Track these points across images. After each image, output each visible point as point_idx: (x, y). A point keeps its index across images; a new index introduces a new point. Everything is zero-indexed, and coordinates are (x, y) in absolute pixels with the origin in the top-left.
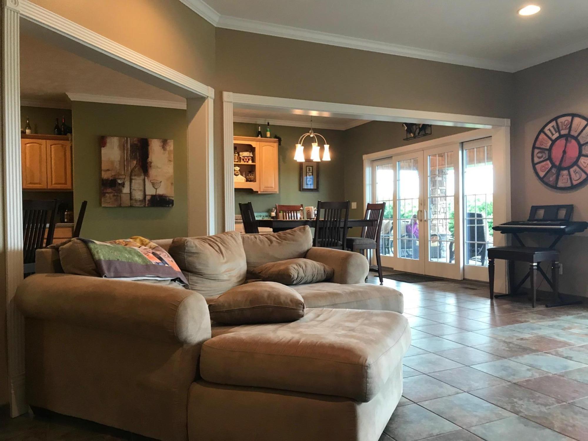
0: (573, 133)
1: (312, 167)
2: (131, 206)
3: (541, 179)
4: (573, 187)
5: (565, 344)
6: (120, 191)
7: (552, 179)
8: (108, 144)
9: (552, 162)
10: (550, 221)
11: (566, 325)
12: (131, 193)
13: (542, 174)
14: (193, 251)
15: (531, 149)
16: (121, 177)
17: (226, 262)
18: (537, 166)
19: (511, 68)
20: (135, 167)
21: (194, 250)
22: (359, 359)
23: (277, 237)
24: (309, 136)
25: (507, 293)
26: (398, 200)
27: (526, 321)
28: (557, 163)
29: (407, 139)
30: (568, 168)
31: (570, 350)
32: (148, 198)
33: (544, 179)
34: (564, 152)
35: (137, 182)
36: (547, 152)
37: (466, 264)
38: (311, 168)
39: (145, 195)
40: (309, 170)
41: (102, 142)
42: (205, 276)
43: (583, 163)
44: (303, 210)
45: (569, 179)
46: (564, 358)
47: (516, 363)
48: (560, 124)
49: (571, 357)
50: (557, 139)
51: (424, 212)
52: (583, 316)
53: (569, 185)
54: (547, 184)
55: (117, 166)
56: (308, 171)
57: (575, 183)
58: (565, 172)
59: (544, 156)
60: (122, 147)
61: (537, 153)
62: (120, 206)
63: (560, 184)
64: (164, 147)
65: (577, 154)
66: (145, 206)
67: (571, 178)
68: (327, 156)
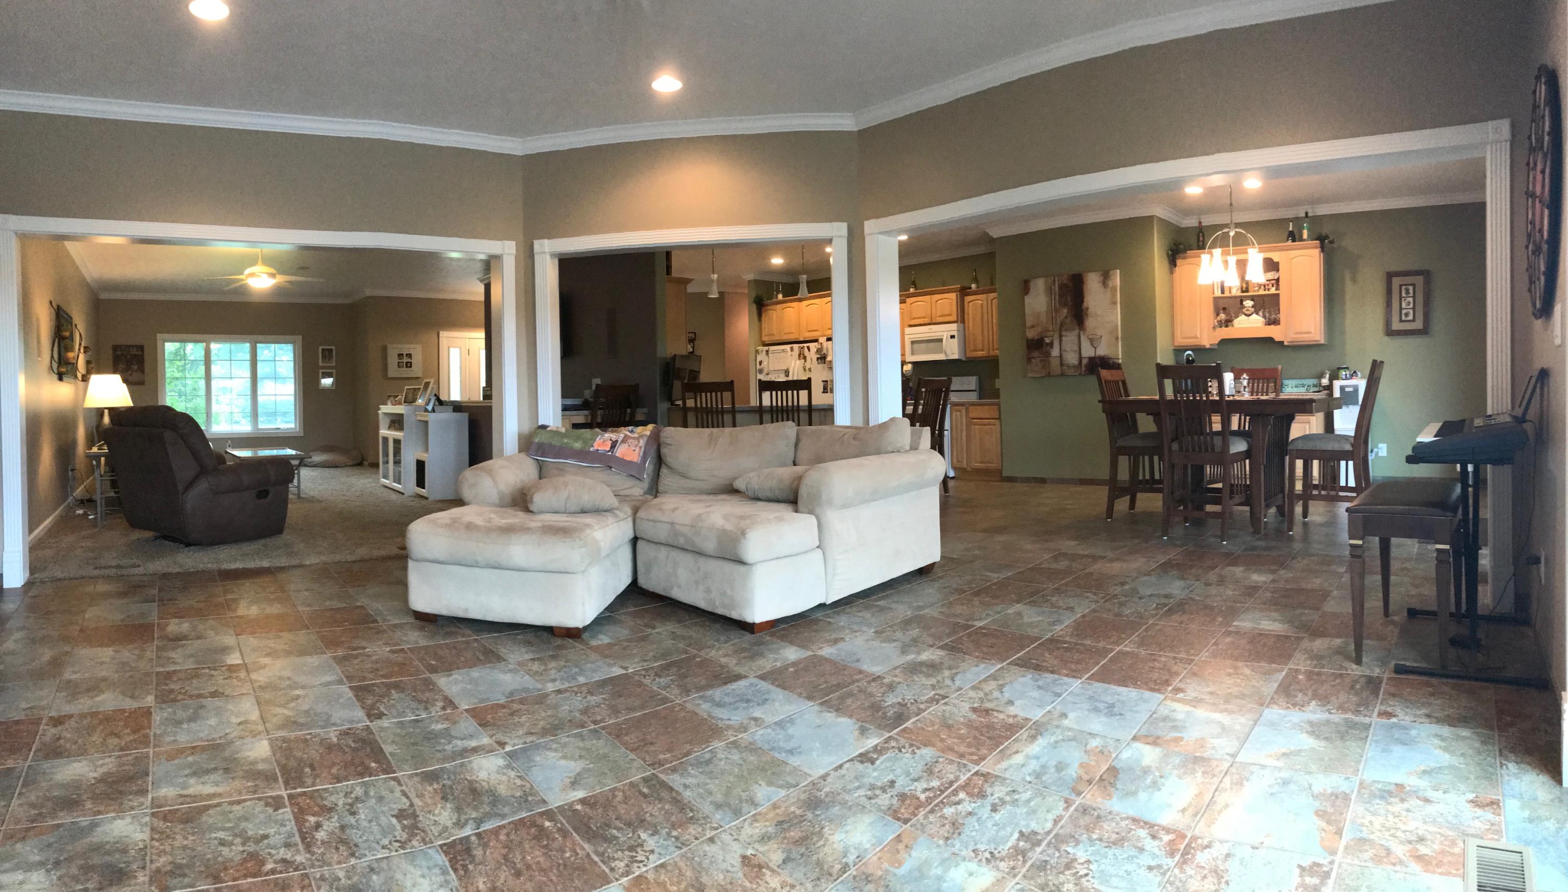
1: (1414, 285)
2: (1062, 375)
6: (1048, 354)
8: (1031, 290)
12: (1061, 356)
16: (1049, 334)
20: (1066, 317)
32: (1085, 362)
35: (1070, 339)
38: (1411, 288)
39: (1081, 358)
40: (1407, 292)
41: (1025, 287)
55: (1043, 318)
56: (1404, 295)
60: (1049, 291)
62: (1049, 375)
64: (1105, 284)
66: (1080, 374)
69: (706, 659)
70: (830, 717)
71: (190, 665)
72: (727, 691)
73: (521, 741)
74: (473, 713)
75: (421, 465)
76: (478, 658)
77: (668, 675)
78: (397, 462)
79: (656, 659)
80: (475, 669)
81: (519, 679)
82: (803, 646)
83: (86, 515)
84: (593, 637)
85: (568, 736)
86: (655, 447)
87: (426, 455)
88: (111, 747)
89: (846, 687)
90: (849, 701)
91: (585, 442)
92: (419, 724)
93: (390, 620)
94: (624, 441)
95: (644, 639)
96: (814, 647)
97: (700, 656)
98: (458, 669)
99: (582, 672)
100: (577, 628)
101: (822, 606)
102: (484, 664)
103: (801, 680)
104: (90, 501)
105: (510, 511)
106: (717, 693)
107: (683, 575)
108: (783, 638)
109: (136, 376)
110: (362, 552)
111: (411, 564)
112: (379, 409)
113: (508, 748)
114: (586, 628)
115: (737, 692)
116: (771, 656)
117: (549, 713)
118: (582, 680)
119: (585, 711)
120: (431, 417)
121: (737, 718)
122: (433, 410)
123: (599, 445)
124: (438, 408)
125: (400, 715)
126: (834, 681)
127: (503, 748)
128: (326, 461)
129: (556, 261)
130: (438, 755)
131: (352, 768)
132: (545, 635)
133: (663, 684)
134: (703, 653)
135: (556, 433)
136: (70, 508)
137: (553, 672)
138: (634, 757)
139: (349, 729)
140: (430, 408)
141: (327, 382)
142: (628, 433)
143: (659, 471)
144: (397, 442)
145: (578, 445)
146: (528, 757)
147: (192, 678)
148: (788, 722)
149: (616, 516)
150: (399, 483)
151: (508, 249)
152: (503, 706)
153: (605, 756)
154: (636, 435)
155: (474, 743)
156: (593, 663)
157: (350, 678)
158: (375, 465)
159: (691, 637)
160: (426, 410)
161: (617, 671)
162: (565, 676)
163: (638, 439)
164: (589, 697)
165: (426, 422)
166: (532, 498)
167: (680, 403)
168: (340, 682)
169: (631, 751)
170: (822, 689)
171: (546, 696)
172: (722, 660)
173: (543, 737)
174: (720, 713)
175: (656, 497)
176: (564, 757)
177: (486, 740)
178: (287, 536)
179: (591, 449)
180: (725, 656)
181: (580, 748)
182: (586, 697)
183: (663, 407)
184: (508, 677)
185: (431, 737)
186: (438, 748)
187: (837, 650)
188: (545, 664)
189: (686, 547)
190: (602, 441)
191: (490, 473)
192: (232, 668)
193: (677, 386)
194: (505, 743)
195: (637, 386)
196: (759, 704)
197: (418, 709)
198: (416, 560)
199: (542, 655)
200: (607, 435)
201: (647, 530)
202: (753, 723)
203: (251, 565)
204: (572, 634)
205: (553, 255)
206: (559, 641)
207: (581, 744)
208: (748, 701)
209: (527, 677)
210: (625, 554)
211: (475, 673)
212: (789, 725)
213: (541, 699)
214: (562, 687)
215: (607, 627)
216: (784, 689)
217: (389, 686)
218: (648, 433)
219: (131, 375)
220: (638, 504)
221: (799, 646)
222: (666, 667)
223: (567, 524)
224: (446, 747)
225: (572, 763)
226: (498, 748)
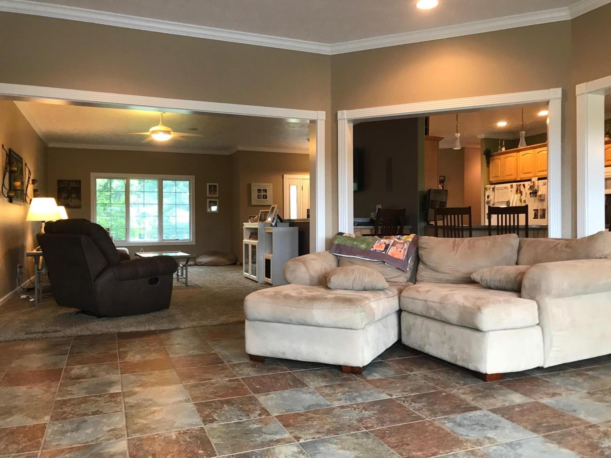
69: (450, 395)
70: (553, 446)
71: (82, 394)
72: (467, 417)
73: (311, 437)
74: (280, 418)
75: (268, 262)
76: (289, 384)
77: (421, 402)
78: (254, 262)
79: (412, 391)
80: (286, 391)
81: (315, 398)
82: (525, 394)
83: (28, 298)
84: (370, 374)
85: (347, 435)
86: (414, 250)
87: (271, 256)
88: (11, 450)
89: (566, 428)
90: (570, 438)
91: (368, 244)
92: (241, 425)
93: (232, 362)
94: (393, 245)
95: (405, 377)
96: (536, 397)
97: (445, 392)
98: (275, 391)
99: (361, 395)
100: (359, 368)
101: (539, 369)
102: (293, 388)
103: (526, 417)
104: (33, 289)
105: (316, 288)
106: (458, 417)
107: (433, 337)
108: (509, 387)
109: (74, 202)
110: (223, 319)
111: (247, 323)
112: (243, 225)
113: (302, 441)
114: (365, 368)
115: (474, 418)
116: (501, 398)
117: (334, 420)
118: (360, 400)
119: (360, 420)
120: (274, 230)
121: (473, 435)
122: (276, 225)
123: (377, 247)
124: (279, 224)
125: (227, 419)
126: (554, 422)
127: (298, 441)
128: (211, 262)
129: (352, 125)
130: (251, 444)
131: (184, 454)
132: (336, 371)
133: (417, 408)
134: (447, 390)
135: (349, 238)
136: (17, 295)
137: (340, 394)
138: (394, 452)
139: (188, 430)
140: (273, 224)
141: (214, 208)
142: (397, 240)
143: (417, 266)
144: (254, 247)
145: (363, 246)
146: (316, 447)
147: (82, 403)
148: (517, 445)
149: (387, 294)
150: (255, 275)
151: (321, 116)
152: (301, 415)
153: (372, 450)
154: (402, 241)
155: (278, 437)
156: (368, 390)
157: (194, 398)
158: (241, 264)
159: (438, 379)
160: (272, 226)
161: (384, 396)
162: (348, 397)
163: (403, 244)
164: (363, 412)
165: (271, 233)
166: (330, 279)
167: (432, 223)
168: (187, 401)
169: (392, 448)
170: (544, 427)
171: (333, 409)
172: (461, 396)
173: (327, 435)
174: (461, 431)
175: (415, 283)
176: (343, 448)
177: (287, 435)
178: (172, 310)
179: (372, 249)
180: (463, 394)
181: (355, 444)
182: (361, 412)
183: (421, 225)
184: (307, 397)
185: (248, 433)
186: (251, 440)
187: (556, 401)
188: (334, 390)
189: (436, 317)
190: (379, 244)
191: (304, 263)
192: (113, 396)
193: (431, 212)
194: (300, 438)
195: (404, 210)
196: (491, 429)
197: (241, 416)
198: (251, 320)
199: (333, 384)
200: (383, 241)
201: (409, 305)
202: (487, 440)
203: (142, 329)
204: (356, 371)
205: (349, 121)
206: (345, 376)
207: (356, 441)
208: (483, 425)
209: (321, 397)
210: (393, 319)
211: (286, 393)
212: (517, 447)
213: (329, 411)
214: (345, 404)
215: (379, 369)
216: (513, 421)
217: (222, 402)
218: (410, 240)
219: (71, 201)
220: (402, 287)
221: (522, 394)
222: (420, 397)
223: (354, 296)
224: (257, 439)
225: (348, 452)
226: (295, 441)
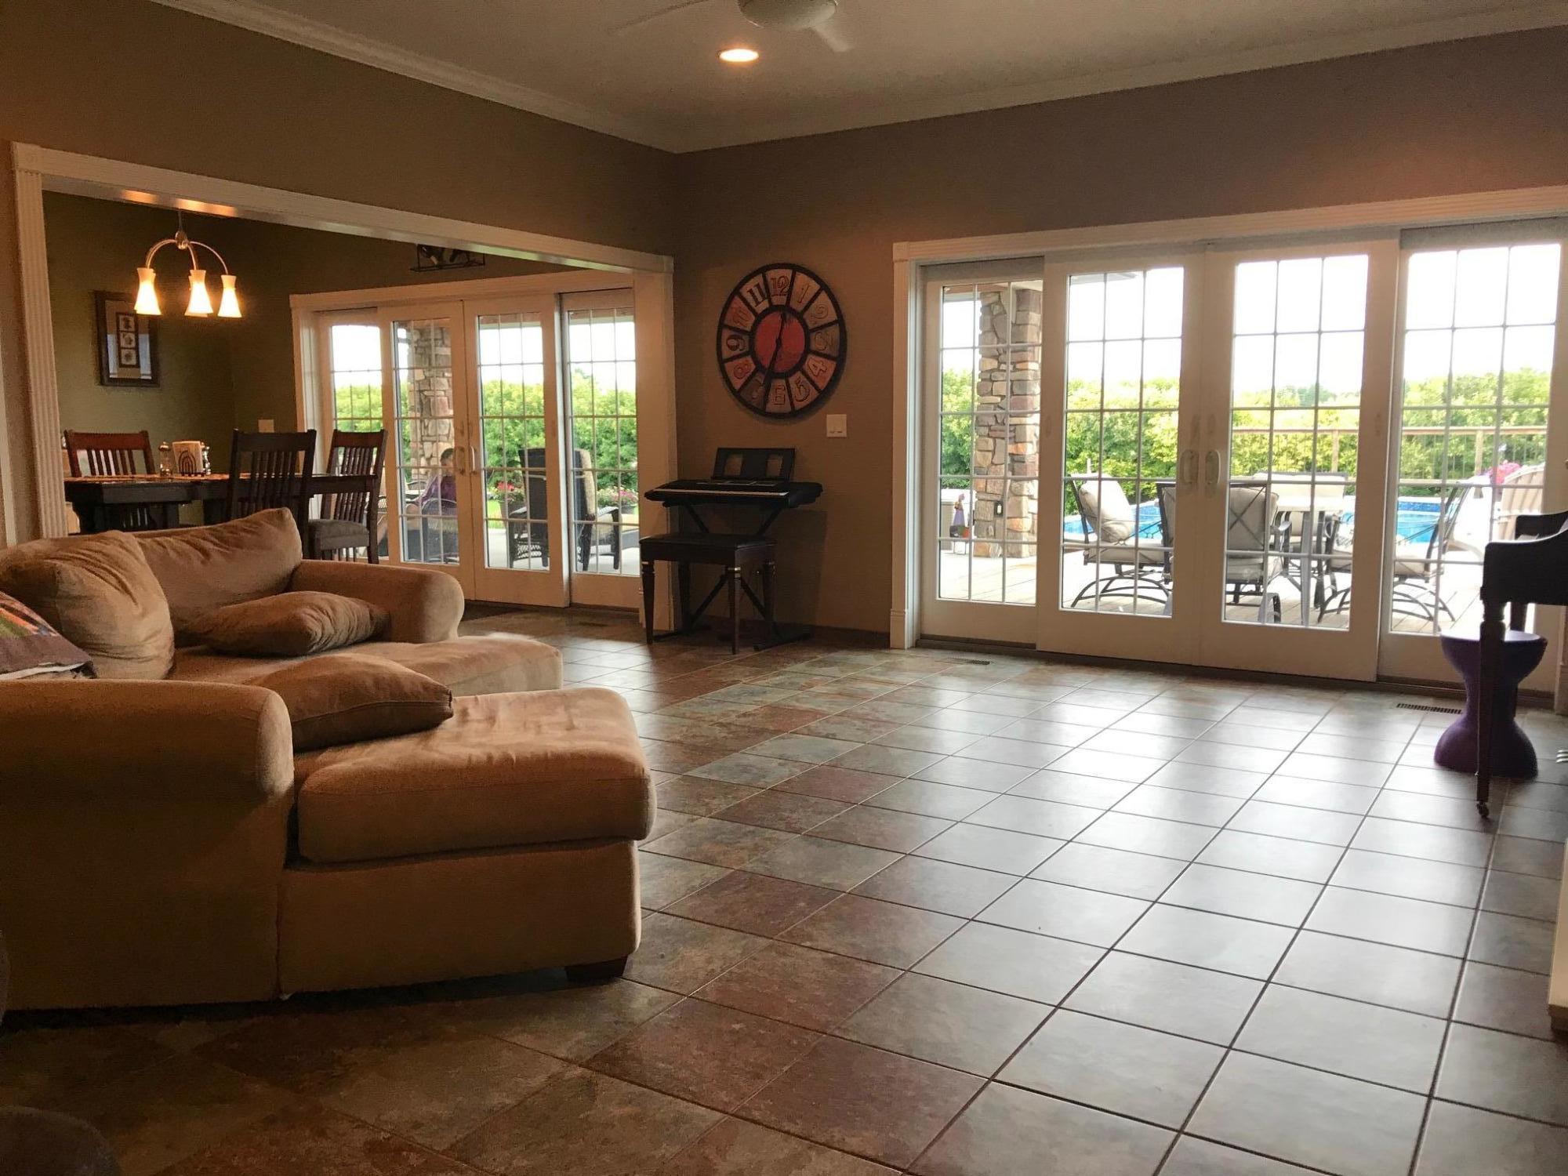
0: (794, 304)
3: (737, 394)
4: (795, 414)
5: (815, 714)
7: (757, 394)
9: (756, 362)
10: (756, 479)
11: (803, 681)
13: (738, 384)
14: (76, 593)
15: (715, 331)
17: (143, 615)
18: (727, 365)
19: (676, 144)
21: (76, 591)
22: (633, 770)
23: (217, 541)
24: (174, 246)
25: (672, 629)
26: (398, 419)
27: (735, 682)
28: (766, 363)
29: (419, 269)
30: (786, 376)
31: (828, 722)
33: (742, 394)
34: (779, 342)
36: (746, 338)
37: (574, 571)
38: (131, 320)
40: (127, 326)
42: (111, 651)
43: (811, 367)
44: (169, 450)
45: (787, 397)
46: (823, 737)
47: (756, 758)
48: (771, 283)
49: (834, 735)
50: (766, 312)
51: (470, 450)
52: (820, 661)
53: (787, 408)
54: (747, 405)
57: (798, 406)
58: (782, 382)
59: (741, 347)
61: (728, 339)
63: (771, 407)
65: (801, 349)
67: (790, 396)
68: (231, 306)
